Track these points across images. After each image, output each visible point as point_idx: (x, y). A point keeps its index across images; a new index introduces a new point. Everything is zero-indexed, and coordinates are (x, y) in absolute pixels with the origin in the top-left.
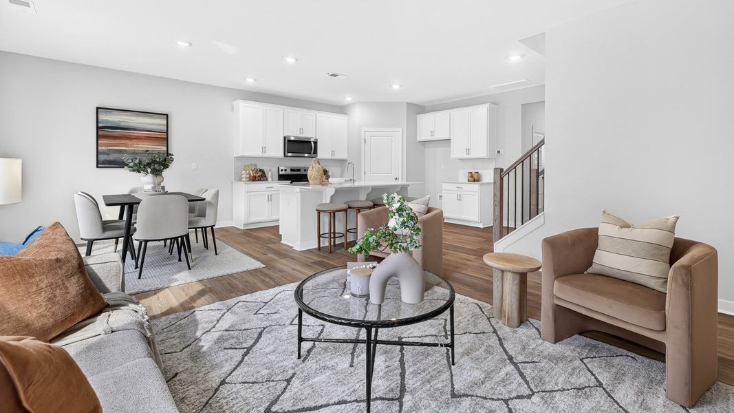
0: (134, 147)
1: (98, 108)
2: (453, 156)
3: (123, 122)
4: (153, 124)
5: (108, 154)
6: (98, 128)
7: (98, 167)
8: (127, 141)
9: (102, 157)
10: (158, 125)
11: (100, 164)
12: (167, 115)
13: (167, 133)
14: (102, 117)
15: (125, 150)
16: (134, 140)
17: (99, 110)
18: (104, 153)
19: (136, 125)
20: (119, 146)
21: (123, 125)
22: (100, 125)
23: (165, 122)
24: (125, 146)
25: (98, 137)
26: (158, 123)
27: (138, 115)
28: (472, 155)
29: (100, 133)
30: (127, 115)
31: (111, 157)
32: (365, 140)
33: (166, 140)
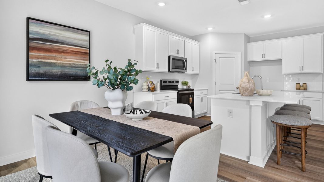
0: (62, 60)
1: (28, 19)
2: (284, 71)
3: (53, 35)
4: (78, 39)
5: (39, 67)
6: (28, 39)
7: (28, 79)
8: (56, 55)
9: (33, 70)
10: (81, 40)
11: (30, 77)
12: (89, 32)
13: (89, 48)
14: (33, 28)
15: (54, 63)
16: (63, 54)
17: (30, 21)
18: (35, 65)
19: (64, 39)
20: (49, 59)
21: (52, 38)
22: (31, 36)
23: (87, 38)
24: (55, 59)
25: (29, 49)
26: (82, 38)
27: (66, 30)
28: (306, 71)
29: (31, 44)
30: (56, 29)
31: (42, 70)
32: (215, 60)
33: (88, 55)
